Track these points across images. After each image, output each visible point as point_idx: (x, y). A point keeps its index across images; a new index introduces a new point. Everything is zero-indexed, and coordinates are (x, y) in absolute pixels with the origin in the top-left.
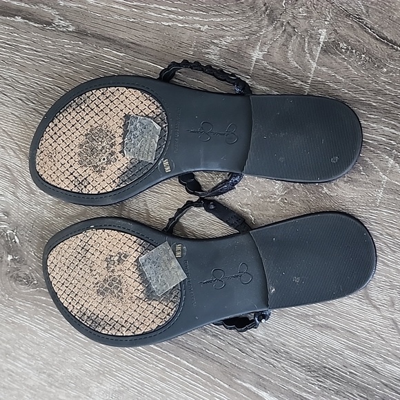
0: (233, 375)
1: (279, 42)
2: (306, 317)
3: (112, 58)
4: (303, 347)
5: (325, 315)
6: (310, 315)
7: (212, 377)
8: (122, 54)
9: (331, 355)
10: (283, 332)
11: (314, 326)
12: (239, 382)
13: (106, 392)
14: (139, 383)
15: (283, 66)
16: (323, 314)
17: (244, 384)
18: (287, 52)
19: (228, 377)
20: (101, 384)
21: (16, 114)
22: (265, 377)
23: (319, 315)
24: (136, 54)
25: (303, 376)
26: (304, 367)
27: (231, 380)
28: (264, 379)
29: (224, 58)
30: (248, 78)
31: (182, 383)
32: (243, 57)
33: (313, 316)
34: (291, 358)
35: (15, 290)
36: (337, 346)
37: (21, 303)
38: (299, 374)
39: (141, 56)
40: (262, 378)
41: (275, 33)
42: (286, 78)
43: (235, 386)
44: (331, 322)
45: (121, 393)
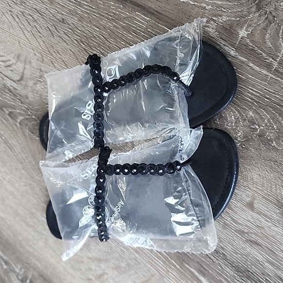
0: (184, 261)
1: (261, 26)
2: (242, 232)
3: (141, 20)
4: (236, 253)
5: (256, 235)
6: (245, 232)
7: (169, 258)
8: (148, 19)
9: (255, 263)
10: (224, 240)
11: (247, 240)
12: (187, 266)
14: (121, 250)
15: (261, 45)
16: (254, 234)
17: (190, 269)
18: (266, 34)
19: (180, 261)
20: (97, 244)
21: (73, 50)
22: (205, 267)
23: (251, 233)
24: (157, 20)
25: (232, 273)
26: (234, 267)
27: (182, 263)
28: (204, 269)
29: (219, 32)
30: (233, 50)
31: (149, 257)
32: (232, 33)
33: (247, 233)
34: (226, 259)
36: (260, 258)
38: (230, 271)
39: (160, 22)
40: (203, 267)
41: (259, 18)
42: (261, 54)
43: (184, 268)
44: (260, 241)
45: (109, 253)
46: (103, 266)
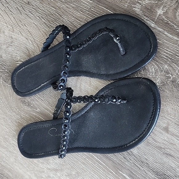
0: (118, 169)
1: (173, 7)
2: (160, 148)
3: (86, 3)
4: (156, 162)
5: (171, 150)
6: (162, 148)
7: (108, 167)
8: (91, 2)
9: (170, 169)
10: (147, 153)
11: (164, 153)
12: (121, 173)
13: (56, 163)
14: (72, 162)
15: (173, 20)
16: (169, 149)
17: (123, 174)
18: (176, 13)
19: (116, 169)
20: (54, 159)
21: (36, 23)
22: (134, 173)
23: (167, 148)
24: (98, 2)
25: (153, 176)
26: (155, 172)
27: (117, 171)
28: (133, 174)
29: (143, 11)
30: (153, 23)
31: (93, 167)
32: (152, 12)
33: (164, 149)
34: (149, 167)
35: (22, 108)
36: (173, 165)
37: (24, 114)
38: (151, 175)
39: (101, 4)
40: (132, 173)
41: (171, 2)
42: (173, 26)
43: (119, 174)
44: (173, 153)
45: (63, 165)
46: (58, 174)
